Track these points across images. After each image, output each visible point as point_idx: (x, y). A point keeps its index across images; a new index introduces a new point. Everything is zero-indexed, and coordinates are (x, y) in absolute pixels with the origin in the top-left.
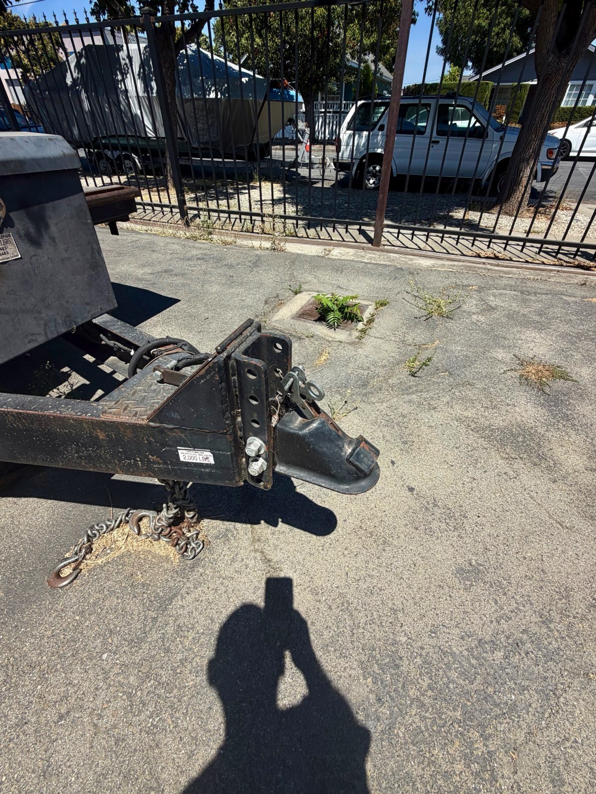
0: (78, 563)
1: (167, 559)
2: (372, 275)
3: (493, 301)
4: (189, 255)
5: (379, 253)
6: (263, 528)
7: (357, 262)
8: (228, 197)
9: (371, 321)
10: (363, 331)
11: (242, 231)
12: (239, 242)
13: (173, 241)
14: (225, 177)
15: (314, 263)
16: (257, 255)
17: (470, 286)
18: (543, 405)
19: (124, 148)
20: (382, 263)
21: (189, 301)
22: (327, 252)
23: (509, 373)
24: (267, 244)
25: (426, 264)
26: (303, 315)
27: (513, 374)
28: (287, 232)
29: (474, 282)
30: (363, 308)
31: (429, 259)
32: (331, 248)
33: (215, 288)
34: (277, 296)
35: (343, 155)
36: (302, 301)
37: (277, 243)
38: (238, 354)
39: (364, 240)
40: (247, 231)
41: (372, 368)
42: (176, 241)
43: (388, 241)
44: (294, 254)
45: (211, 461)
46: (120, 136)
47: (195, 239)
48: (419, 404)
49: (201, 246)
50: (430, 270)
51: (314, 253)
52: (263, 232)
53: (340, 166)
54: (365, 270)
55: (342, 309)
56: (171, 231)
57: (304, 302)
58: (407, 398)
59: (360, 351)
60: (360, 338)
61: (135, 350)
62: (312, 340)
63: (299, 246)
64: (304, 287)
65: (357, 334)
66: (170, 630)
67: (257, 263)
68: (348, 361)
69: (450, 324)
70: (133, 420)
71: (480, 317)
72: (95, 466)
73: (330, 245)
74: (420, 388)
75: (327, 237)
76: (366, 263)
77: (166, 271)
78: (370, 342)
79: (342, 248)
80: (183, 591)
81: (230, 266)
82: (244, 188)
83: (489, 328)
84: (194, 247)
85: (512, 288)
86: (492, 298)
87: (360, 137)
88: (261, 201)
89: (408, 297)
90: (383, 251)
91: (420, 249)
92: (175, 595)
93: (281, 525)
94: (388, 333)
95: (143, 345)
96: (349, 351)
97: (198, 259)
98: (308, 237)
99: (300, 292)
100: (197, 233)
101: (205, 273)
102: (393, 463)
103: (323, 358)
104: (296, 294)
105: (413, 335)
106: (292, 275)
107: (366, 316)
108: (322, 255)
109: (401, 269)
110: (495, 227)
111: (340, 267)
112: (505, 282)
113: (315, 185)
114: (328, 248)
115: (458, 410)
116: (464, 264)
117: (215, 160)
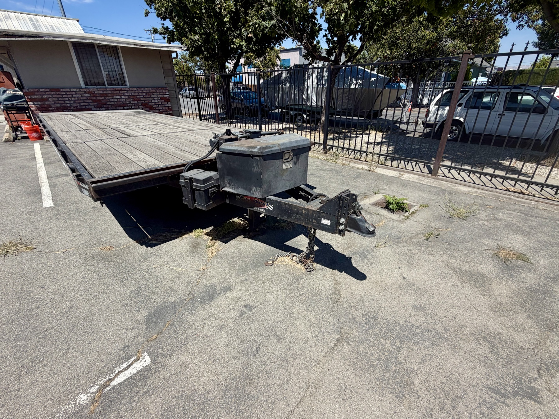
0: (273, 262)
1: (301, 269)
2: (424, 191)
3: (500, 215)
4: (324, 168)
5: (434, 180)
6: (336, 272)
7: (417, 183)
8: (350, 138)
9: (413, 213)
10: (407, 217)
11: (354, 159)
12: (352, 164)
13: (317, 160)
14: (351, 127)
15: (391, 180)
16: (359, 172)
17: (488, 205)
18: (499, 268)
19: (300, 110)
20: (433, 185)
21: (321, 189)
22: (400, 176)
23: (487, 251)
24: (366, 167)
25: (464, 190)
26: (376, 204)
27: (489, 252)
28: (380, 162)
29: (493, 204)
30: (411, 206)
31: (467, 187)
32: (404, 173)
33: (334, 185)
34: (365, 193)
35: (430, 119)
36: (379, 197)
37: (371, 167)
38: (344, 196)
39: (427, 172)
40: (357, 159)
41: (406, 233)
42: (318, 160)
43: (444, 174)
44: (380, 174)
45: (330, 224)
46: (300, 104)
47: (328, 160)
48: (424, 252)
49: (331, 164)
50: (465, 193)
51: (392, 175)
52: (366, 161)
53: (426, 125)
54: (421, 188)
55: (398, 204)
56: (317, 155)
57: (379, 198)
58: (418, 248)
59: (402, 225)
60: (405, 219)
61: (311, 196)
62: (377, 215)
63: (385, 170)
64: (381, 191)
65: (403, 217)
66: (300, 286)
67: (358, 176)
68: (393, 228)
69: (462, 222)
70: (313, 209)
71: (485, 222)
72: (298, 222)
73: (403, 172)
74: (428, 246)
75: (404, 167)
76: (423, 184)
77: (312, 174)
78: (409, 223)
79: (411, 175)
80: (305, 279)
81: (344, 176)
82: (360, 134)
83: (488, 229)
84: (327, 165)
85: (520, 211)
86: (501, 214)
87: (444, 109)
88: (368, 142)
89: (443, 206)
90: (437, 179)
91: (465, 181)
92: (302, 279)
93: (343, 273)
94: (421, 220)
95: (315, 195)
96: (397, 224)
97: (328, 170)
98: (392, 166)
99: (378, 193)
100: (330, 158)
101: (331, 178)
102: (400, 268)
103: (381, 224)
104: (375, 194)
105: (436, 223)
106: (376, 185)
107: (412, 210)
108: (397, 176)
109: (445, 190)
110: (534, 174)
111: (406, 184)
112: (517, 207)
113: (408, 135)
114: (402, 173)
115: (445, 258)
116: (493, 193)
117: (348, 117)
